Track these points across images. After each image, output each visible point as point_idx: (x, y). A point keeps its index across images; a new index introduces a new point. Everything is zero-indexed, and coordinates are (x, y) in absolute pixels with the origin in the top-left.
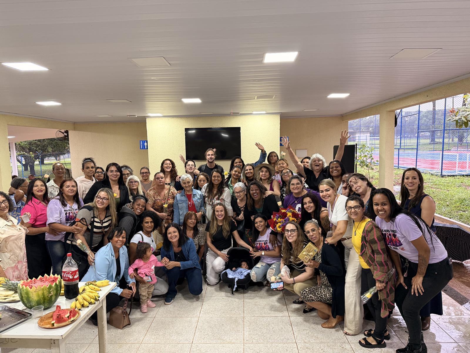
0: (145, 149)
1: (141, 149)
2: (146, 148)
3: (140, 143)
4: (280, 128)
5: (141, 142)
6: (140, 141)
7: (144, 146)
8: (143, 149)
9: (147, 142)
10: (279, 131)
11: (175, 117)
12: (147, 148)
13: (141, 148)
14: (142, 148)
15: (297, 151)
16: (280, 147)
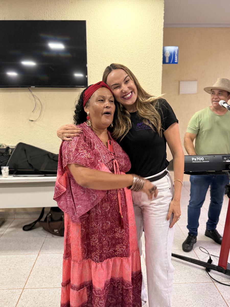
15: (181, 82)
16: (163, 66)
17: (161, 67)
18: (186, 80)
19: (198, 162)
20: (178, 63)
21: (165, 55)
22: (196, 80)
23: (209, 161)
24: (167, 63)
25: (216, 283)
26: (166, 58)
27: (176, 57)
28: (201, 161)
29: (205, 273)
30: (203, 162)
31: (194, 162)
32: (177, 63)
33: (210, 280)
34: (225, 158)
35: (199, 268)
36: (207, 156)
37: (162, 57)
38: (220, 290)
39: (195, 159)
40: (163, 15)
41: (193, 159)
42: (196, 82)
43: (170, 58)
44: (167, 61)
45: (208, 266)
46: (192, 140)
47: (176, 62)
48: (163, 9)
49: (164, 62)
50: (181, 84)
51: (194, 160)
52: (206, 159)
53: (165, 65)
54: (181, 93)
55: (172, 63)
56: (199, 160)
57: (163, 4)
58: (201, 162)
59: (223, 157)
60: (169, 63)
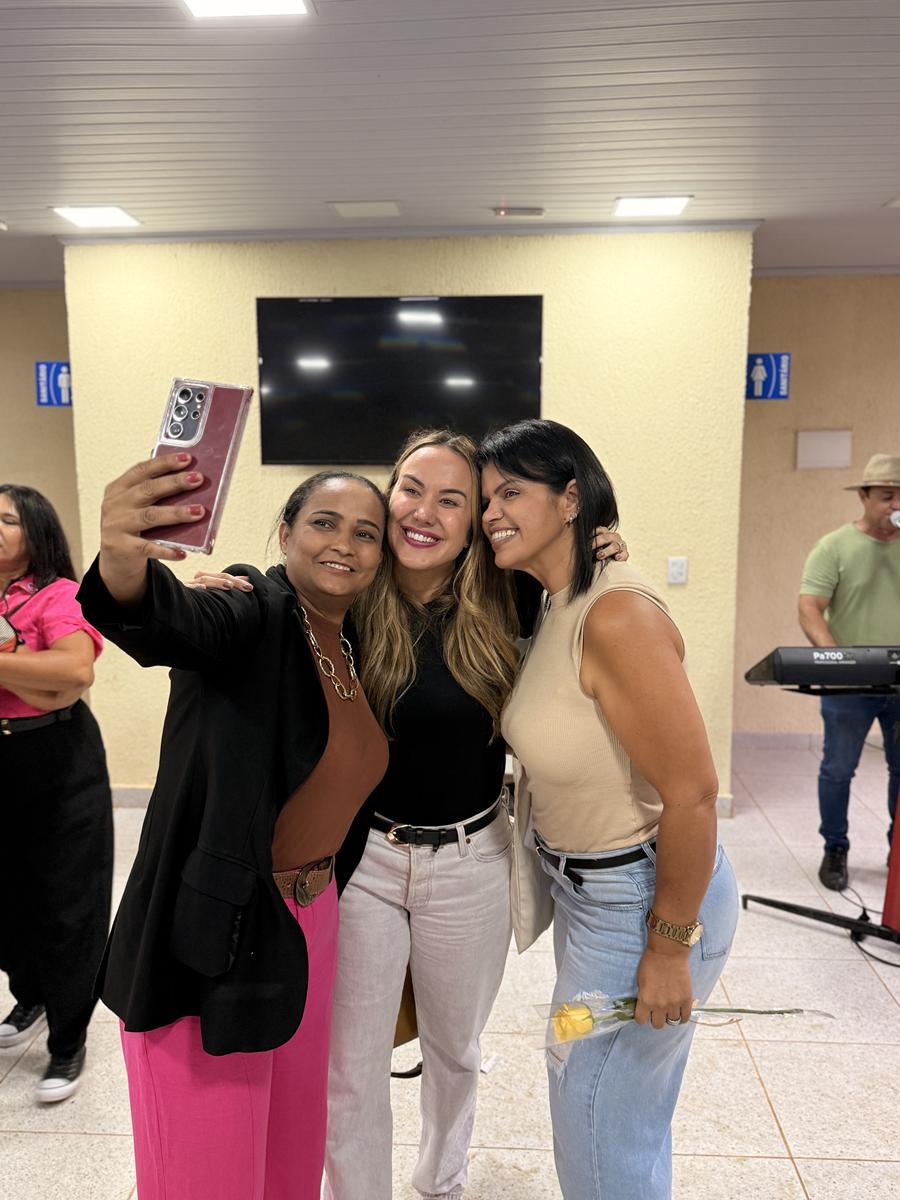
0: (60, 403)
1: (39, 403)
2: (65, 399)
3: (38, 376)
4: (746, 305)
5: (43, 368)
6: (38, 364)
7: (58, 391)
8: (50, 402)
9: (69, 372)
10: (746, 319)
11: (208, 242)
12: (70, 403)
13: (39, 397)
14: (44, 399)
15: (800, 435)
16: (746, 407)
17: (741, 410)
18: (817, 429)
19: (828, 663)
20: (790, 396)
21: (752, 375)
22: (847, 429)
23: (853, 662)
24: (758, 397)
25: (874, 963)
26: (756, 384)
27: (784, 382)
28: (837, 660)
29: (848, 944)
30: (840, 663)
31: (817, 662)
32: (785, 397)
33: (859, 956)
34: (895, 656)
35: (834, 934)
36: (851, 650)
37: (743, 383)
38: (881, 975)
39: (822, 657)
40: (749, 275)
41: (816, 655)
42: (848, 434)
43: (766, 384)
44: (758, 391)
45: (859, 929)
46: (822, 611)
47: (783, 392)
48: (750, 258)
49: (750, 394)
50: (800, 440)
51: (818, 659)
52: (848, 656)
53: (752, 402)
54: (800, 465)
55: (773, 397)
56: (830, 659)
57: (750, 247)
58: (835, 663)
59: (890, 653)
60: (764, 396)
